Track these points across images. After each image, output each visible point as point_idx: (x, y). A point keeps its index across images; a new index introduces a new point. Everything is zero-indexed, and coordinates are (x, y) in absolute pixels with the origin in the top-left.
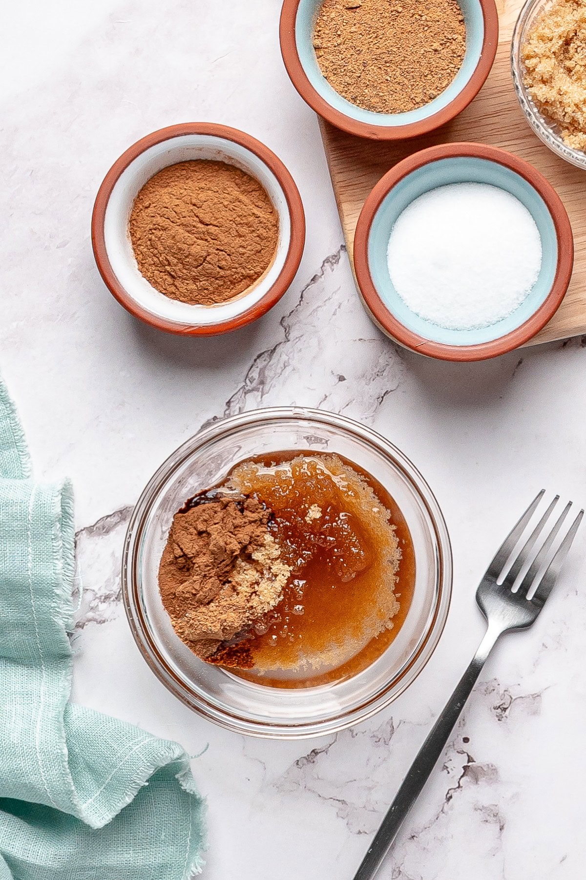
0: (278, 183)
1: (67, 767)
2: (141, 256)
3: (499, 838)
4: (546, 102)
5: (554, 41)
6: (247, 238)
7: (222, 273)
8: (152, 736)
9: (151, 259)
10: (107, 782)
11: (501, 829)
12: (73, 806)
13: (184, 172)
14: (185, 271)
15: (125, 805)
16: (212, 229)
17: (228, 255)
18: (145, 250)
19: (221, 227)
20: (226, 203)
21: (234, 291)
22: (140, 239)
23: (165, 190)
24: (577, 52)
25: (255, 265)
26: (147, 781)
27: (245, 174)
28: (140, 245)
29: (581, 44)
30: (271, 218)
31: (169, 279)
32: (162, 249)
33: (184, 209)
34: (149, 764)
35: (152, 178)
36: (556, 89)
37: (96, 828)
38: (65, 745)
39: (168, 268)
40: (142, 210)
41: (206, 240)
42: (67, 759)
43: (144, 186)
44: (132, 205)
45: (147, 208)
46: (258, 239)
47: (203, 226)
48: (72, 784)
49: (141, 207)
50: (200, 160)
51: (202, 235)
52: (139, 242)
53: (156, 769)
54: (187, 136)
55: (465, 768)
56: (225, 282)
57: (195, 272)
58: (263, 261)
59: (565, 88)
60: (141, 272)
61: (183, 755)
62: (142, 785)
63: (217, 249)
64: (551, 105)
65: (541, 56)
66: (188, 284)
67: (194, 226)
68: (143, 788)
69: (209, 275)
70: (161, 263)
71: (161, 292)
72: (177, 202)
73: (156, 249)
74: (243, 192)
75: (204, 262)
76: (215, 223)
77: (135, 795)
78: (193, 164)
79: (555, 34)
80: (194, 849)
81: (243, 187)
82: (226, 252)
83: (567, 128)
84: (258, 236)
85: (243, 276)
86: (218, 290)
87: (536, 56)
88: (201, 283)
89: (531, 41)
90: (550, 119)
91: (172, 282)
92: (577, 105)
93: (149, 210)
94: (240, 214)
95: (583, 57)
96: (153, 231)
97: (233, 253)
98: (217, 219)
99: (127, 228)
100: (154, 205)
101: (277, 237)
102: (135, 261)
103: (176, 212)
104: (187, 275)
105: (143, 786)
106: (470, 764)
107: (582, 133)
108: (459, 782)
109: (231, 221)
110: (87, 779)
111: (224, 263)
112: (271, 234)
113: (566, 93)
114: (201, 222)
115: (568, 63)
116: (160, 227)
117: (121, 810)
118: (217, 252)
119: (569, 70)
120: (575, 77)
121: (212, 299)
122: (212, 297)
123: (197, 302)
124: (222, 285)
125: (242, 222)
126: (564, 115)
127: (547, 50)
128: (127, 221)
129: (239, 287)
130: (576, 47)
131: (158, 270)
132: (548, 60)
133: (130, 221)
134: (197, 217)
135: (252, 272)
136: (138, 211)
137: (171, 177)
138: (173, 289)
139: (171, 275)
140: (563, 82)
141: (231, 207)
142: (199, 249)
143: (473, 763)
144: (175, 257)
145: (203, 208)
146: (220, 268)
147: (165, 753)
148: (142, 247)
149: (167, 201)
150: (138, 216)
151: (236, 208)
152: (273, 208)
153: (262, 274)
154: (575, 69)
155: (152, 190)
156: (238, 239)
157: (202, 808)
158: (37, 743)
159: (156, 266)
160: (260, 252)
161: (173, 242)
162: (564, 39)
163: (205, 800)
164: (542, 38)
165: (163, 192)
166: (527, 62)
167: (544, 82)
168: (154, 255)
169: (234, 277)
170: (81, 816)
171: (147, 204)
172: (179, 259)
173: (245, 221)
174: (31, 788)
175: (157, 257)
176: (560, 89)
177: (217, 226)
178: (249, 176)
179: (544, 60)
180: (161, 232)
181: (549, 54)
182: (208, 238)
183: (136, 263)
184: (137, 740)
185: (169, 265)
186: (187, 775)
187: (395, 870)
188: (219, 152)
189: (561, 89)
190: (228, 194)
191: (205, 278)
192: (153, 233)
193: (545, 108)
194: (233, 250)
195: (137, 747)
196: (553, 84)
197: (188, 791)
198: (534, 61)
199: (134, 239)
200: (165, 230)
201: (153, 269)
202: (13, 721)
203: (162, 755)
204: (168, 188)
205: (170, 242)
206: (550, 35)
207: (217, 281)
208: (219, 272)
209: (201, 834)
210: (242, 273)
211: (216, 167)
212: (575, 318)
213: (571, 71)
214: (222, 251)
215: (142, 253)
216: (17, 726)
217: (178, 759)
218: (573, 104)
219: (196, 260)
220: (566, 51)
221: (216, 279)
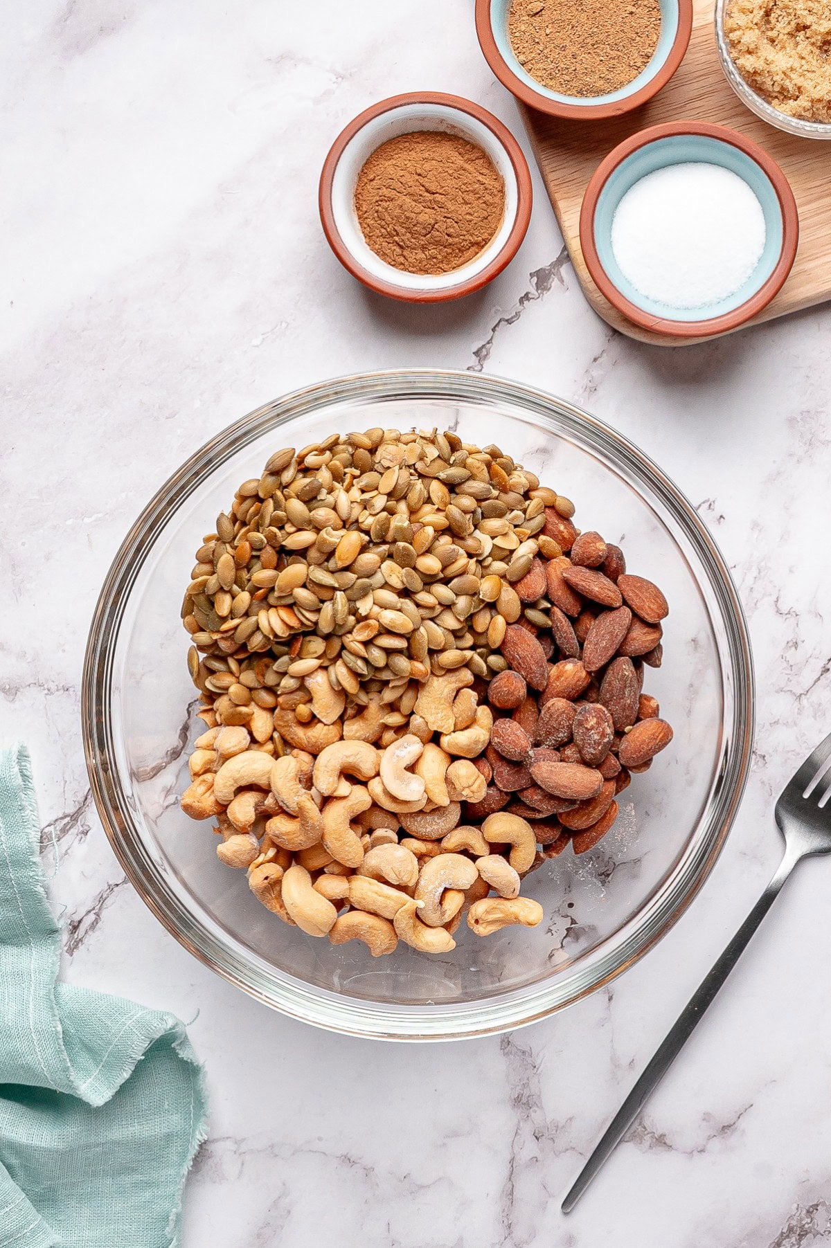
0: (502, 147)
1: (62, 1043)
2: (368, 229)
3: (608, 1008)
4: (754, 73)
5: (755, 12)
6: (474, 205)
7: (450, 240)
8: (145, 1008)
9: (378, 231)
10: (104, 1060)
11: (610, 999)
12: (70, 1084)
13: (407, 144)
14: (413, 240)
15: (124, 1081)
16: (438, 197)
17: (456, 222)
18: (372, 222)
19: (447, 194)
20: (451, 172)
21: (462, 259)
22: (366, 212)
23: (390, 163)
24: (778, 21)
25: (482, 231)
26: (143, 1055)
27: (468, 143)
28: (366, 218)
29: (782, 13)
30: (497, 185)
31: (398, 250)
32: (390, 219)
33: (410, 179)
34: (143, 1038)
35: (375, 152)
36: (762, 58)
37: (95, 1106)
38: (59, 1023)
39: (396, 238)
40: (367, 183)
41: (433, 208)
42: (61, 1037)
43: (368, 160)
44: (356, 179)
45: (371, 181)
46: (484, 205)
47: (429, 195)
48: (68, 1060)
49: (366, 181)
50: (422, 131)
51: (429, 204)
52: (365, 216)
53: (151, 1042)
54: (410, 106)
55: (568, 930)
56: (453, 250)
57: (423, 241)
58: (490, 227)
59: (771, 57)
60: (369, 245)
61: (177, 1024)
62: (139, 1059)
63: (445, 217)
64: (759, 74)
65: (744, 28)
66: (416, 253)
67: (421, 195)
68: (140, 1061)
69: (437, 243)
70: (389, 234)
71: (389, 263)
72: (402, 173)
73: (384, 220)
74: (467, 161)
75: (432, 230)
76: (441, 191)
77: (133, 1069)
78: (416, 136)
79: (754, 6)
80: (197, 1118)
81: (467, 156)
82: (453, 220)
83: (776, 97)
84: (484, 203)
85: (470, 243)
86: (446, 259)
87: (739, 28)
88: (430, 252)
89: (732, 15)
90: (759, 89)
91: (401, 252)
92: (784, 73)
93: (374, 183)
94: (465, 181)
95: (784, 25)
96: (380, 203)
97: (460, 220)
98: (443, 187)
99: (353, 201)
100: (379, 177)
101: (504, 202)
102: (362, 235)
103: (402, 183)
104: (416, 245)
105: (139, 1061)
106: (573, 926)
107: (792, 100)
108: (562, 944)
109: (456, 188)
110: (84, 1059)
111: (452, 230)
112: (497, 199)
113: (772, 62)
114: (427, 191)
115: (770, 34)
116: (386, 199)
117: (121, 1086)
118: (445, 219)
119: (772, 41)
120: (779, 46)
121: (441, 268)
122: (441, 266)
123: (426, 272)
124: (451, 253)
125: (468, 190)
126: (773, 85)
127: (749, 21)
128: (352, 196)
129: (467, 254)
130: (777, 16)
131: (387, 242)
132: (751, 31)
133: (356, 196)
134: (423, 186)
135: (480, 238)
136: (363, 185)
137: (394, 150)
138: (402, 259)
139: (399, 245)
140: (767, 51)
141: (456, 175)
142: (426, 217)
143: (576, 925)
144: (403, 227)
145: (428, 177)
146: (448, 235)
147: (158, 1024)
148: (369, 220)
149: (392, 172)
150: (363, 190)
151: (461, 177)
152: (497, 175)
153: (489, 240)
154: (779, 38)
155: (376, 163)
156: (464, 206)
157: (201, 1075)
158: (31, 1024)
159: (384, 238)
160: (486, 218)
161: (400, 211)
162: (764, 9)
163: (203, 1066)
164: (743, 11)
165: (387, 164)
166: (731, 35)
167: (749, 52)
168: (382, 227)
169: (462, 245)
170: (79, 1093)
171: (372, 177)
172: (406, 228)
173: (471, 189)
174: (28, 1069)
175: (385, 229)
176: (766, 59)
177: (443, 194)
178: (472, 144)
179: (748, 32)
180: (388, 203)
181: (751, 25)
182: (435, 206)
183: (363, 238)
184: (130, 1014)
185: (398, 235)
186: (185, 1042)
187: (503, 1041)
188: (442, 121)
189: (768, 58)
190: (452, 163)
191: (434, 247)
192: (379, 205)
193: (754, 80)
194: (460, 217)
195: (130, 1021)
196: (759, 54)
197: (185, 1059)
198: (738, 33)
199: (361, 213)
200: (392, 200)
201: (381, 241)
202: (6, 1003)
203: (155, 1027)
204: (392, 161)
205: (397, 212)
206: (750, 7)
207: (446, 249)
208: (447, 240)
209: (202, 1101)
210: (470, 240)
211: (439, 138)
212: (801, 289)
213: (774, 41)
214: (450, 218)
215: (369, 226)
216: (10, 1008)
217: (171, 1029)
218: (781, 72)
219: (424, 228)
220: (768, 22)
221: (445, 247)
